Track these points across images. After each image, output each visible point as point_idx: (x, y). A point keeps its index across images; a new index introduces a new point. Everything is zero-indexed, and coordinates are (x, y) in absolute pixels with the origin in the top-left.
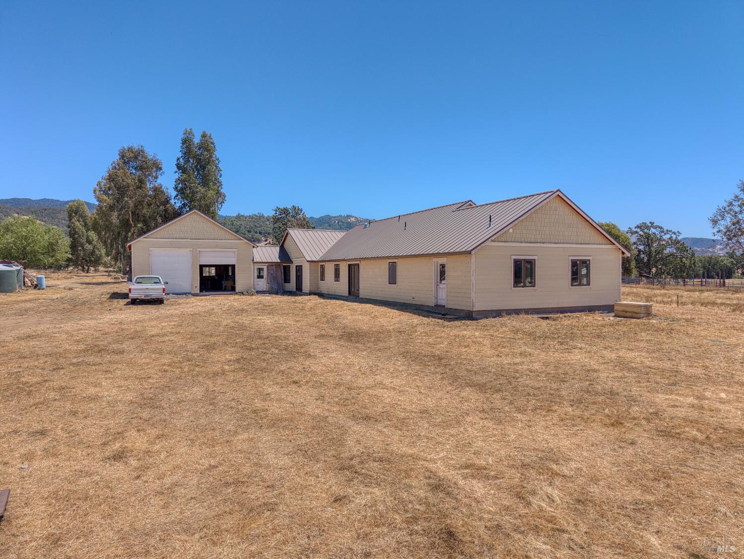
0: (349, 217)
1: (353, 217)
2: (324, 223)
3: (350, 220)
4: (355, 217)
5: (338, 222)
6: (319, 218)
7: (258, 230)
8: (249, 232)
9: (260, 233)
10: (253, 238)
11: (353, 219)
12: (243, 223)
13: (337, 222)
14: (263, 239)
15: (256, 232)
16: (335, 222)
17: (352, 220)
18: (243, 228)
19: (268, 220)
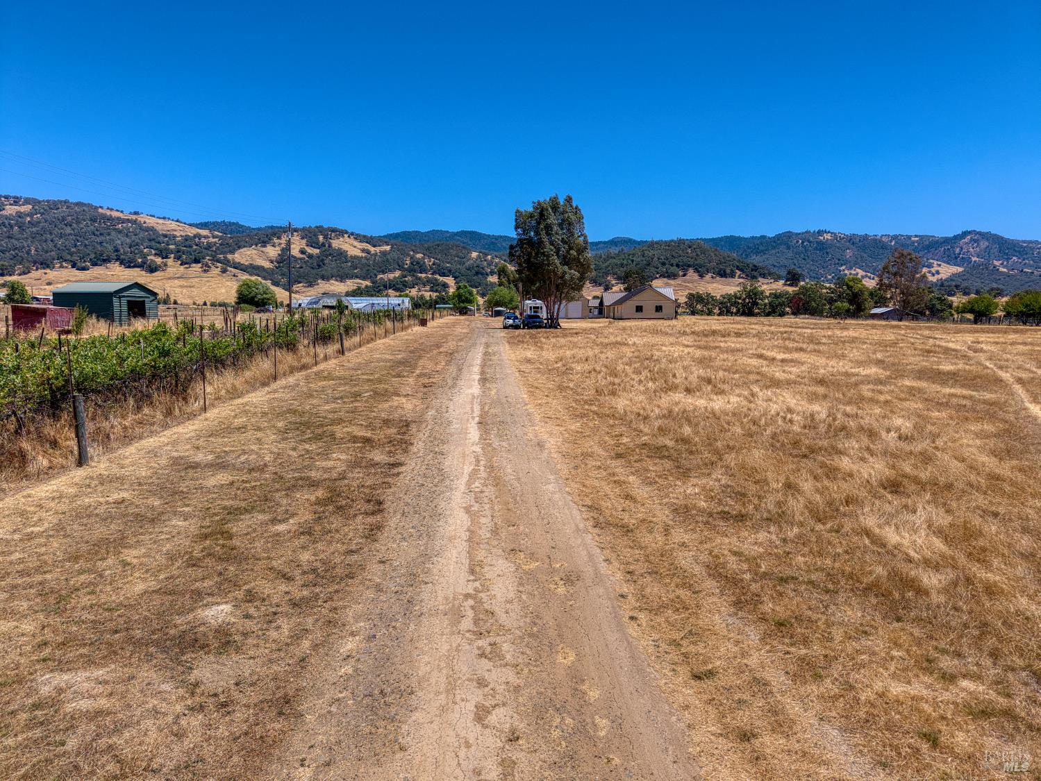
0: (820, 233)
1: (829, 232)
2: (781, 244)
3: (822, 238)
4: (832, 233)
5: (803, 243)
6: (774, 237)
7: (674, 261)
8: (664, 264)
9: (678, 266)
10: (667, 272)
11: (828, 237)
12: (656, 252)
13: (800, 241)
14: (681, 273)
15: (672, 265)
16: (798, 242)
17: (826, 237)
18: (656, 259)
19: (690, 247)
